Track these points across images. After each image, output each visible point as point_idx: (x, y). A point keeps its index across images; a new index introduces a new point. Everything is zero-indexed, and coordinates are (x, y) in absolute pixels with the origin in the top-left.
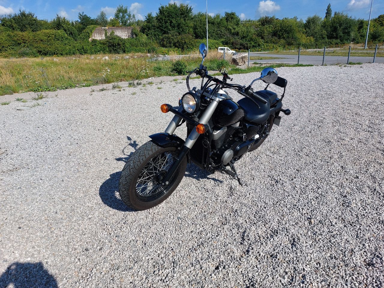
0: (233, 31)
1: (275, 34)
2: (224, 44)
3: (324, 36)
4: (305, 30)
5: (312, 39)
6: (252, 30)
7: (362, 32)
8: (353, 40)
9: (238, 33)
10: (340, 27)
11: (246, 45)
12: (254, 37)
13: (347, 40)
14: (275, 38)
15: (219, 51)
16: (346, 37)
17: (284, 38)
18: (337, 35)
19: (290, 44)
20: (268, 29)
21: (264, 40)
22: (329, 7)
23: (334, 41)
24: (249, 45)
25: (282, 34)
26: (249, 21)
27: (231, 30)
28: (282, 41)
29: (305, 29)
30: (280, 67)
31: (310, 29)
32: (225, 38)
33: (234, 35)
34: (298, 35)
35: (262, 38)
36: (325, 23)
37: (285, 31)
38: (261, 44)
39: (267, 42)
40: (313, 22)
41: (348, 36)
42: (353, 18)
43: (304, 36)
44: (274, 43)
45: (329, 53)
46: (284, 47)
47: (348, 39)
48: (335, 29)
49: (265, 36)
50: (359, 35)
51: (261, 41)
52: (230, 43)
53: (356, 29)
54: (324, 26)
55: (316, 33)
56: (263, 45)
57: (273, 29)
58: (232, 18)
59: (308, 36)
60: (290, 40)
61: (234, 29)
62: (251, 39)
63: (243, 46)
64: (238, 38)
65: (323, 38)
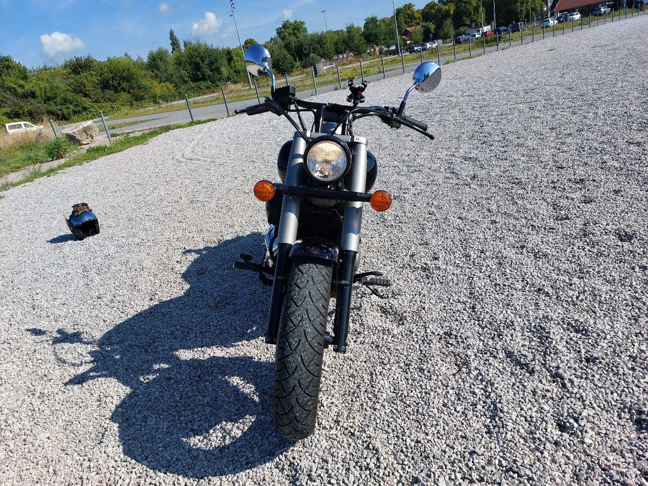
0: (19, 90)
1: (105, 85)
2: (11, 118)
3: (186, 79)
4: (152, 74)
5: (171, 86)
6: (61, 84)
7: (235, 67)
8: (228, 79)
9: (32, 92)
10: (203, 61)
11: (60, 112)
12: (70, 96)
13: (219, 80)
14: (109, 93)
15: (10, 131)
16: (217, 76)
17: (124, 90)
18: (203, 75)
19: (139, 98)
20: (89, 79)
21: (90, 98)
22: (172, 34)
23: (203, 84)
24: (65, 111)
25: (119, 84)
26: (45, 69)
27: (14, 88)
28: (124, 96)
29: (153, 72)
30: (168, 130)
31: (159, 70)
32: (9, 107)
33: (26, 98)
34: (146, 82)
35: (86, 95)
36: (178, 59)
37: (122, 78)
38: (88, 106)
39: (97, 101)
40: (161, 59)
41: (219, 74)
42: (215, 47)
43: (155, 83)
44: (110, 100)
45: (211, 101)
46: (132, 104)
47: (221, 78)
48: (197, 67)
49: (88, 91)
50: (232, 71)
51: (86, 102)
52: (23, 113)
53: (225, 62)
54: (179, 63)
55: (171, 75)
56: (92, 107)
57: (99, 78)
58: (8, 67)
59: (161, 82)
60: (136, 91)
61: (22, 86)
62: (65, 101)
63: (54, 114)
64: (39, 103)
65: (185, 82)
